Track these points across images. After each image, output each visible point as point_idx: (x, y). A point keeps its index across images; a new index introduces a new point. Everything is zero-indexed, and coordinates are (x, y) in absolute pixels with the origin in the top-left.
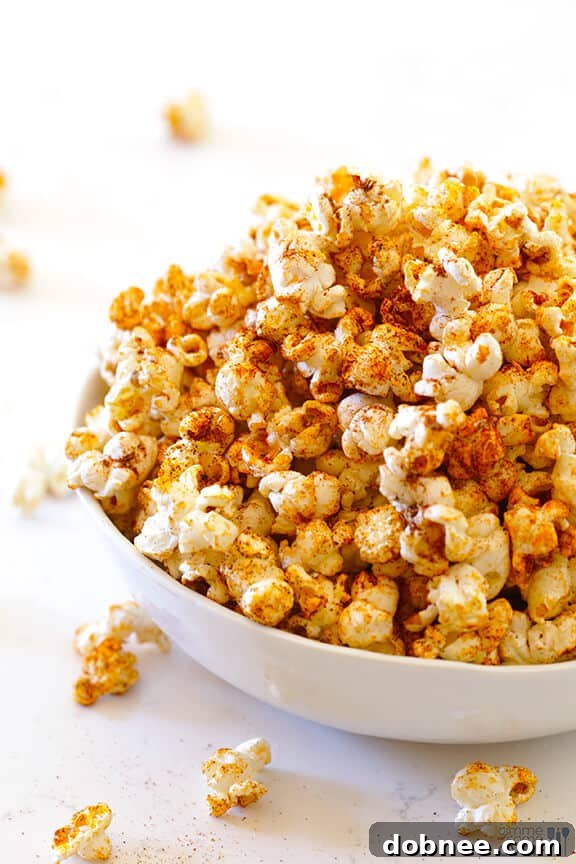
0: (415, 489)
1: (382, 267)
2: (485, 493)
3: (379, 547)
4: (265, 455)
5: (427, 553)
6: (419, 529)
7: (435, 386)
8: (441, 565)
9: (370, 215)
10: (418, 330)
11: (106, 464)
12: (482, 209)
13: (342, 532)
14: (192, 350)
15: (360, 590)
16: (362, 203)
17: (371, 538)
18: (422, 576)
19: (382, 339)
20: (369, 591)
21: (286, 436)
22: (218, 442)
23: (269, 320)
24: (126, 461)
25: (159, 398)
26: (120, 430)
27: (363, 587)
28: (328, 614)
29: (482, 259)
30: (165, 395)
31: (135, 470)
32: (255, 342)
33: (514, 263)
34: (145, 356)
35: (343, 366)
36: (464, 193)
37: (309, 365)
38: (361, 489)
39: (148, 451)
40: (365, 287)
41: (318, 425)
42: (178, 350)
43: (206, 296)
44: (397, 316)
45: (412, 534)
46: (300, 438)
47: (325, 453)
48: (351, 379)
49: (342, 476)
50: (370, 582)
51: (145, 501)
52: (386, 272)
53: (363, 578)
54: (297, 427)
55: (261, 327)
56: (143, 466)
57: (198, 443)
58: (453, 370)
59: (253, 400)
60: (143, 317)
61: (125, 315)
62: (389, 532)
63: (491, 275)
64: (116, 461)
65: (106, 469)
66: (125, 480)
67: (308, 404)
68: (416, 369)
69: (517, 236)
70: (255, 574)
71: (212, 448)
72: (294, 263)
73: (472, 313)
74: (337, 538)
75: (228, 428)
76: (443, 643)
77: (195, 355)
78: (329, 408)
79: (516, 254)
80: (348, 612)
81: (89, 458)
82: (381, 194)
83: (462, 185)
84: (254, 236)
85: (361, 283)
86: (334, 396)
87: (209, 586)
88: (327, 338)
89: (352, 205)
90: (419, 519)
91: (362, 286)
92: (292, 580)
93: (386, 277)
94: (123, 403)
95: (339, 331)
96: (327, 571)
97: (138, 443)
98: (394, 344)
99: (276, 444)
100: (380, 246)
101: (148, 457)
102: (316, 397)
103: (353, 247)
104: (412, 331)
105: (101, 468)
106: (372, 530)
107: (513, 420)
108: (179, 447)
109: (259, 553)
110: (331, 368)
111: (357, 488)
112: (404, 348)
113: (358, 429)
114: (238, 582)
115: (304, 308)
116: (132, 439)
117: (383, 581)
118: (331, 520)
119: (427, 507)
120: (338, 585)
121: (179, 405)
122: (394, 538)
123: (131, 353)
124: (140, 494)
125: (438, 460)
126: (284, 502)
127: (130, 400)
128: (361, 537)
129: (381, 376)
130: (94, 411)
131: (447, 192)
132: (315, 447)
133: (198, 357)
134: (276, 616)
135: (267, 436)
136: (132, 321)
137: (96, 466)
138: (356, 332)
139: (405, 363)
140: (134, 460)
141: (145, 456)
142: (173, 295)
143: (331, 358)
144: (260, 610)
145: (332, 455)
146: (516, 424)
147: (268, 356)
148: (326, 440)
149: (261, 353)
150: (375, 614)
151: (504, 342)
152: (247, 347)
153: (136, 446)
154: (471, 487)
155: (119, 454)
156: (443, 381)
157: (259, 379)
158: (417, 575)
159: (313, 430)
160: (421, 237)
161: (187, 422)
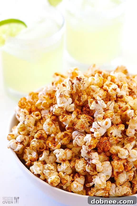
0: (89, 155)
1: (83, 99)
2: (106, 155)
3: (80, 169)
4: (55, 144)
5: (92, 170)
6: (90, 165)
7: (95, 130)
8: (95, 173)
9: (80, 87)
10: (92, 115)
11: (17, 143)
12: (107, 85)
13: (72, 164)
14: (37, 115)
15: (76, 178)
16: (78, 84)
17: (79, 167)
18: (91, 175)
19: (83, 118)
20: (78, 179)
21: (60, 140)
22: (43, 140)
23: (56, 111)
24: (21, 143)
25: (29, 128)
26: (20, 134)
27: (77, 177)
28: (68, 184)
29: (107, 97)
30: (31, 127)
31: (23, 145)
32: (53, 116)
33: (114, 99)
34: (26, 117)
35: (73, 124)
36: (103, 80)
37: (65, 123)
38: (77, 153)
39: (27, 140)
40: (79, 103)
41: (67, 137)
42: (34, 116)
43: (41, 101)
44: (87, 112)
45: (89, 166)
46: (63, 140)
47: (69, 144)
48: (75, 128)
49: (72, 149)
50: (78, 176)
51: (26, 152)
52: (84, 100)
53: (76, 175)
54: (62, 138)
55: (54, 112)
56: (25, 143)
57: (39, 140)
58: (99, 126)
59: (52, 131)
60: (26, 105)
61: (22, 105)
62: (83, 166)
63: (109, 103)
64: (19, 142)
65: (16, 144)
66: (21, 147)
67: (65, 132)
68: (91, 126)
69: (115, 93)
70: (51, 174)
71: (42, 141)
72: (62, 99)
73: (104, 113)
74: (71, 166)
75: (46, 136)
76: (95, 192)
77: (38, 117)
78: (70, 133)
79: (115, 97)
80: (73, 184)
81: (13, 141)
82: (83, 82)
83: (103, 78)
84: (53, 84)
85: (78, 102)
86: (71, 131)
87: (40, 176)
88: (70, 116)
89: (76, 84)
90: (90, 162)
91: (78, 103)
92: (60, 176)
93: (84, 101)
94: (21, 128)
95: (73, 115)
96: (68, 173)
97: (24, 138)
98: (86, 119)
99: (57, 141)
100: (83, 94)
101: (27, 141)
102: (67, 131)
103: (76, 94)
104: (90, 116)
105: (15, 144)
106: (79, 165)
107: (113, 139)
108: (34, 141)
109: (52, 169)
110: (71, 124)
111: (76, 153)
112: (88, 121)
113: (77, 140)
114: (47, 176)
115: (64, 109)
116: (23, 137)
117: (81, 177)
118: (70, 161)
119: (92, 159)
120: (71, 177)
121: (34, 129)
122: (84, 167)
123: (23, 116)
124: (24, 150)
125: (95, 146)
126: (59, 157)
127: (23, 127)
128: (76, 166)
129: (83, 128)
130: (14, 127)
131: (99, 80)
132: (67, 142)
133: (39, 118)
134: (56, 185)
135: (55, 139)
136: (23, 107)
137: (14, 144)
138: (77, 115)
139: (88, 124)
140: (23, 142)
141: (26, 141)
142: (33, 100)
143: (71, 122)
144: (52, 183)
145: (70, 144)
146: (114, 140)
147: (56, 119)
148: (69, 140)
149: (54, 119)
150: (79, 185)
151: (112, 120)
152: (51, 118)
153: (24, 139)
154: (103, 154)
155: (20, 141)
156: (97, 129)
157: (54, 126)
158: (90, 175)
159: (66, 138)
160: (93, 92)
161: (36, 136)
